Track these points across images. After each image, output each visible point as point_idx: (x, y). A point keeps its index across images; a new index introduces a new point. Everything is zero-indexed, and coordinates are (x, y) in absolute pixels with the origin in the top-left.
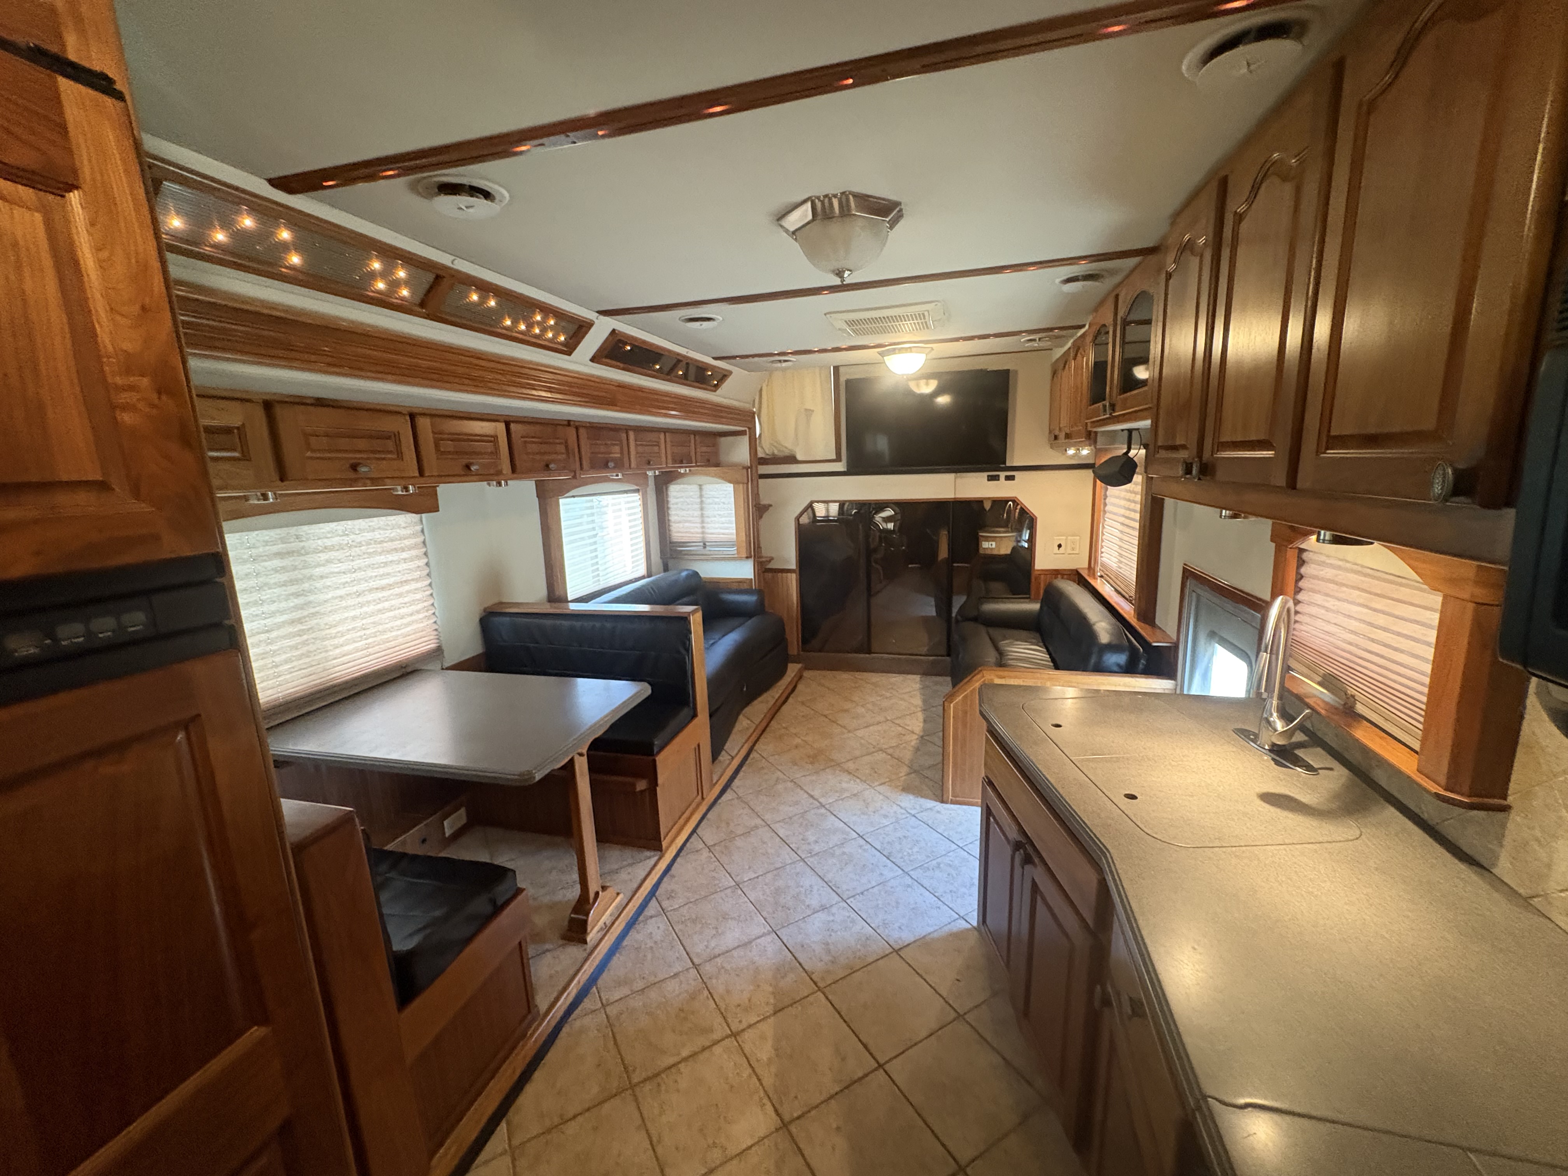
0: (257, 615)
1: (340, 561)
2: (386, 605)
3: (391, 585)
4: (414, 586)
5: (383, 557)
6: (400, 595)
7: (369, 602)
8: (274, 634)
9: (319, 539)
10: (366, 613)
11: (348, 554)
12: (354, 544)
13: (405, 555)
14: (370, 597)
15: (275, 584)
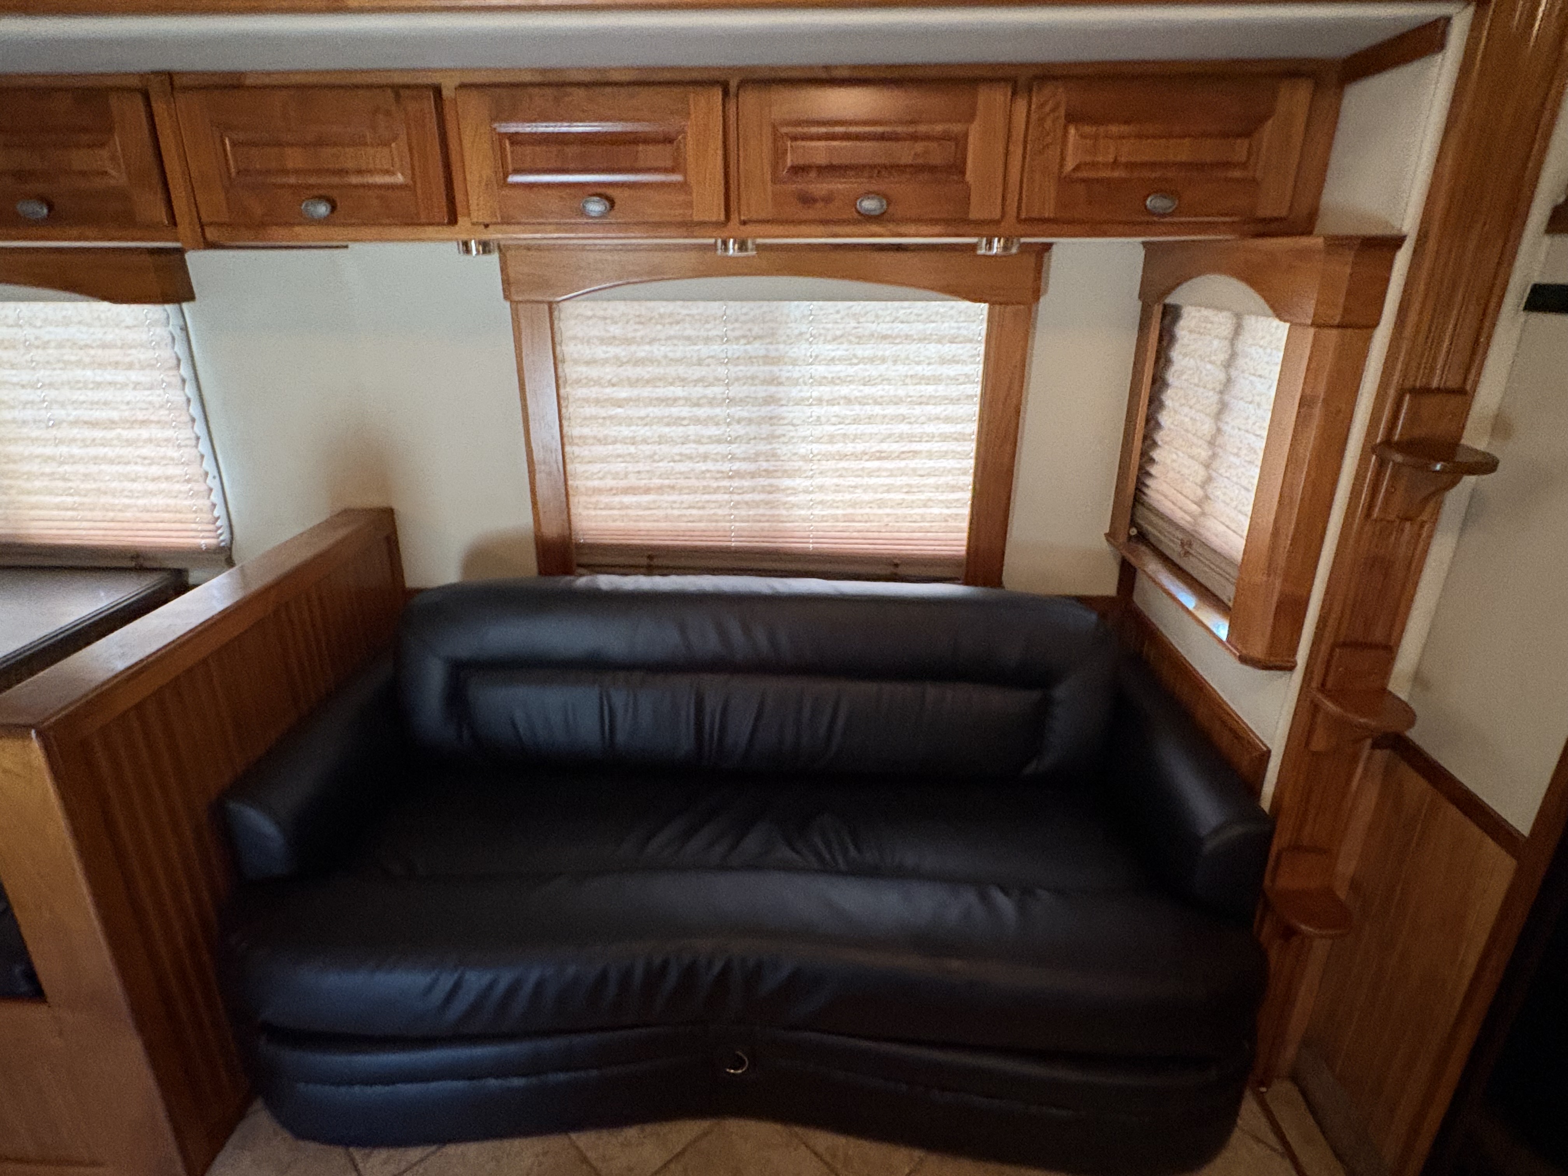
1: (13, 366)
2: (107, 452)
3: (113, 422)
4: (156, 432)
5: (92, 372)
7: (73, 440)
10: (72, 456)
11: (27, 358)
12: (37, 343)
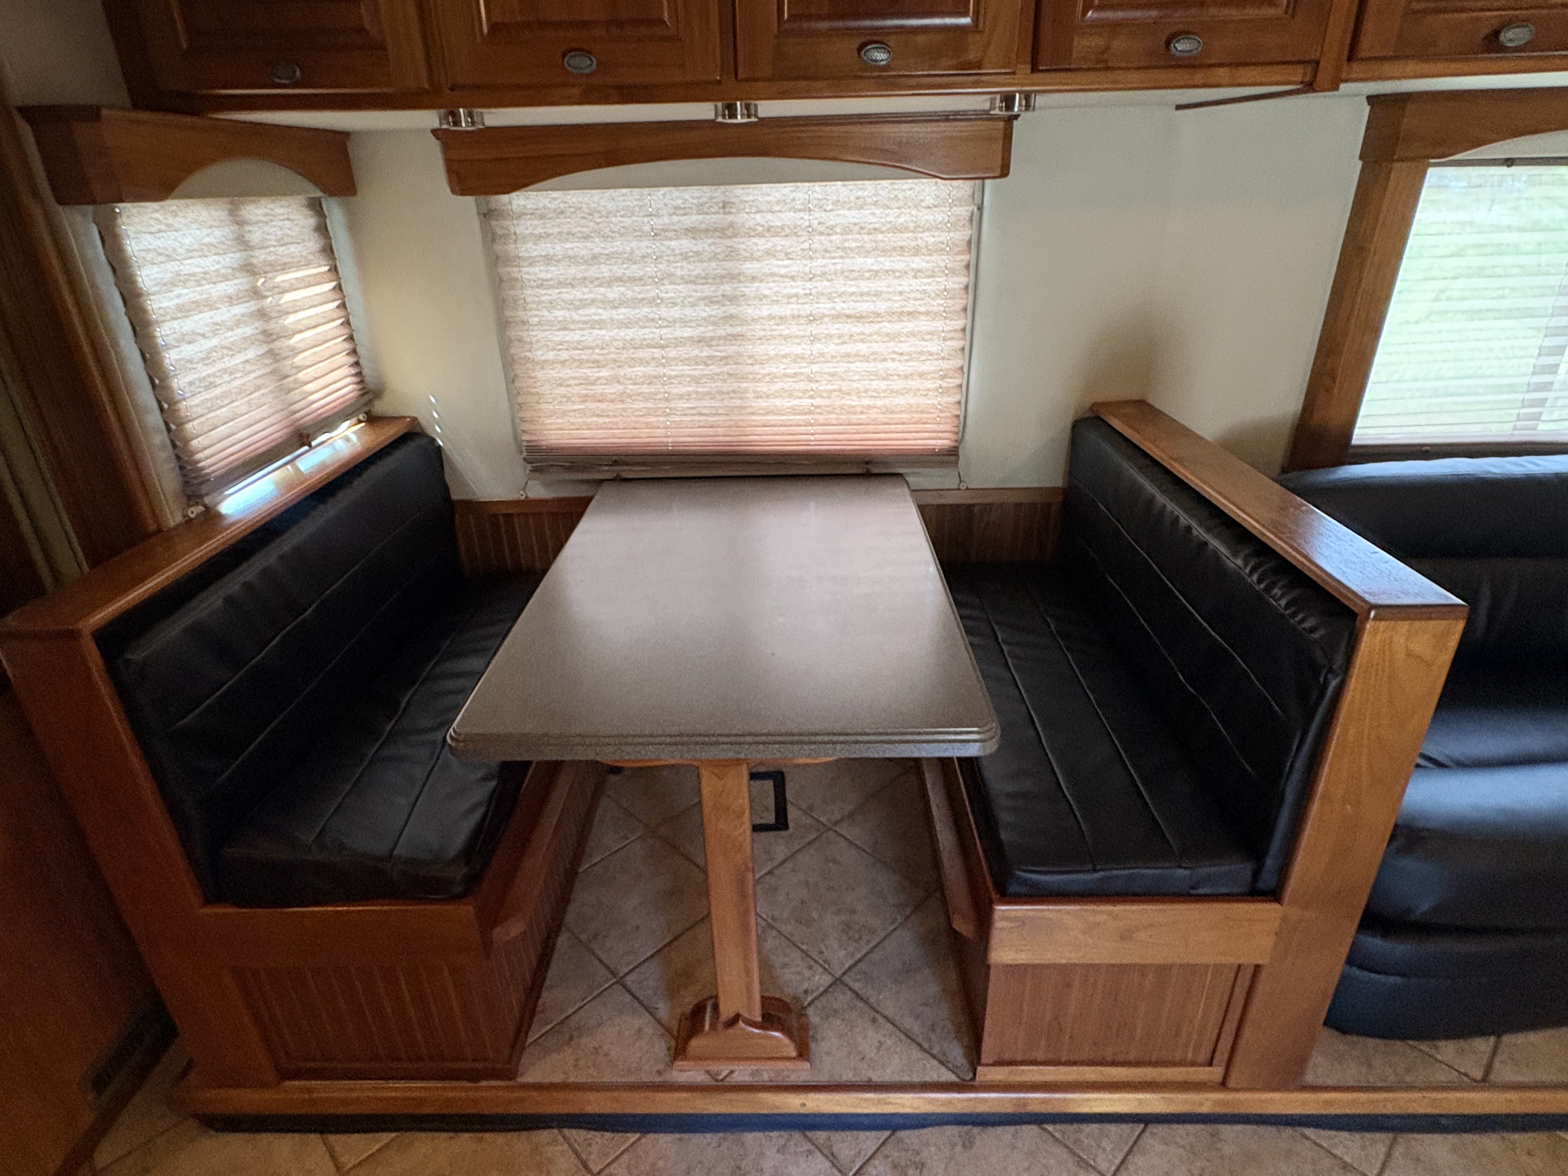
0: (653, 320)
1: (788, 256)
2: (863, 348)
4: (924, 325)
5: (870, 261)
6: (893, 337)
7: (829, 337)
8: (672, 353)
9: (758, 212)
10: (821, 354)
11: (806, 245)
13: (918, 262)
14: (834, 328)
15: (682, 277)
